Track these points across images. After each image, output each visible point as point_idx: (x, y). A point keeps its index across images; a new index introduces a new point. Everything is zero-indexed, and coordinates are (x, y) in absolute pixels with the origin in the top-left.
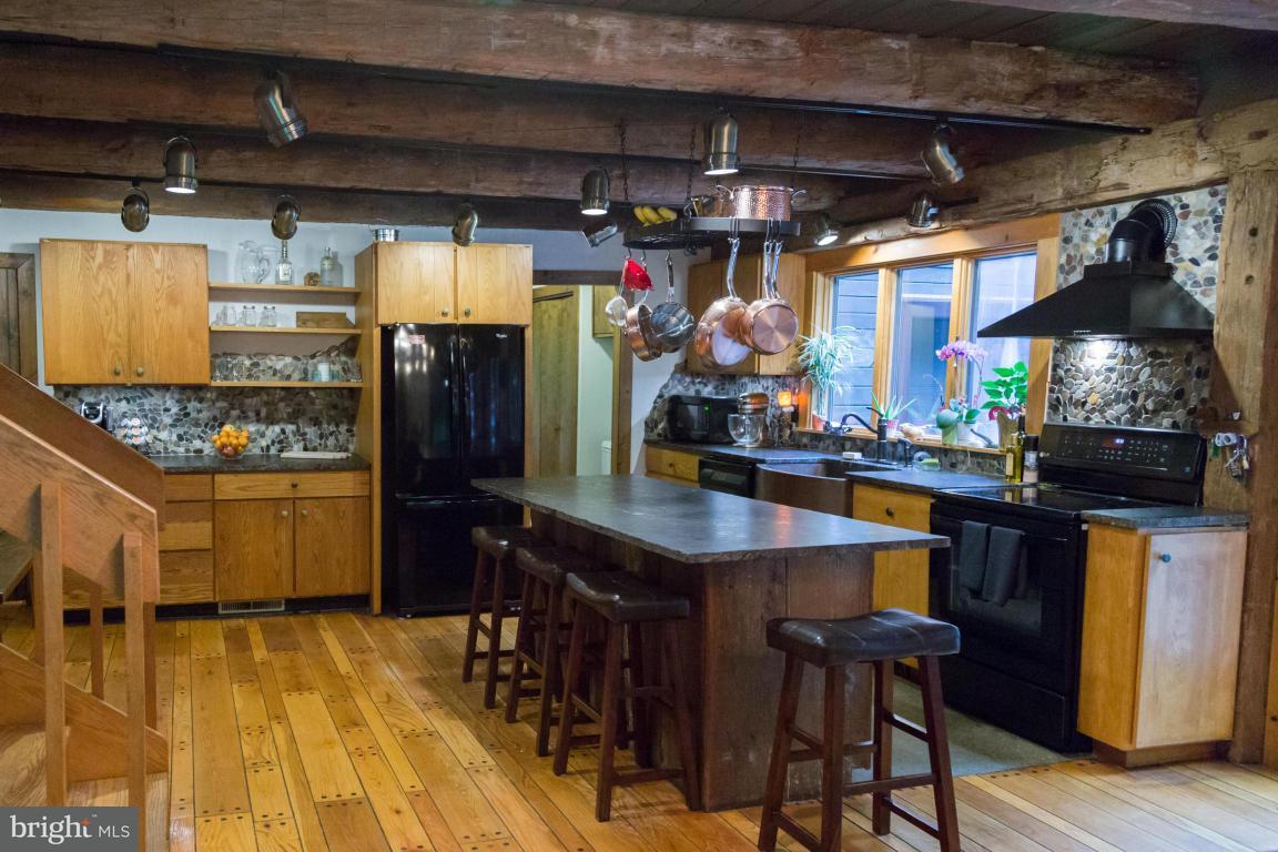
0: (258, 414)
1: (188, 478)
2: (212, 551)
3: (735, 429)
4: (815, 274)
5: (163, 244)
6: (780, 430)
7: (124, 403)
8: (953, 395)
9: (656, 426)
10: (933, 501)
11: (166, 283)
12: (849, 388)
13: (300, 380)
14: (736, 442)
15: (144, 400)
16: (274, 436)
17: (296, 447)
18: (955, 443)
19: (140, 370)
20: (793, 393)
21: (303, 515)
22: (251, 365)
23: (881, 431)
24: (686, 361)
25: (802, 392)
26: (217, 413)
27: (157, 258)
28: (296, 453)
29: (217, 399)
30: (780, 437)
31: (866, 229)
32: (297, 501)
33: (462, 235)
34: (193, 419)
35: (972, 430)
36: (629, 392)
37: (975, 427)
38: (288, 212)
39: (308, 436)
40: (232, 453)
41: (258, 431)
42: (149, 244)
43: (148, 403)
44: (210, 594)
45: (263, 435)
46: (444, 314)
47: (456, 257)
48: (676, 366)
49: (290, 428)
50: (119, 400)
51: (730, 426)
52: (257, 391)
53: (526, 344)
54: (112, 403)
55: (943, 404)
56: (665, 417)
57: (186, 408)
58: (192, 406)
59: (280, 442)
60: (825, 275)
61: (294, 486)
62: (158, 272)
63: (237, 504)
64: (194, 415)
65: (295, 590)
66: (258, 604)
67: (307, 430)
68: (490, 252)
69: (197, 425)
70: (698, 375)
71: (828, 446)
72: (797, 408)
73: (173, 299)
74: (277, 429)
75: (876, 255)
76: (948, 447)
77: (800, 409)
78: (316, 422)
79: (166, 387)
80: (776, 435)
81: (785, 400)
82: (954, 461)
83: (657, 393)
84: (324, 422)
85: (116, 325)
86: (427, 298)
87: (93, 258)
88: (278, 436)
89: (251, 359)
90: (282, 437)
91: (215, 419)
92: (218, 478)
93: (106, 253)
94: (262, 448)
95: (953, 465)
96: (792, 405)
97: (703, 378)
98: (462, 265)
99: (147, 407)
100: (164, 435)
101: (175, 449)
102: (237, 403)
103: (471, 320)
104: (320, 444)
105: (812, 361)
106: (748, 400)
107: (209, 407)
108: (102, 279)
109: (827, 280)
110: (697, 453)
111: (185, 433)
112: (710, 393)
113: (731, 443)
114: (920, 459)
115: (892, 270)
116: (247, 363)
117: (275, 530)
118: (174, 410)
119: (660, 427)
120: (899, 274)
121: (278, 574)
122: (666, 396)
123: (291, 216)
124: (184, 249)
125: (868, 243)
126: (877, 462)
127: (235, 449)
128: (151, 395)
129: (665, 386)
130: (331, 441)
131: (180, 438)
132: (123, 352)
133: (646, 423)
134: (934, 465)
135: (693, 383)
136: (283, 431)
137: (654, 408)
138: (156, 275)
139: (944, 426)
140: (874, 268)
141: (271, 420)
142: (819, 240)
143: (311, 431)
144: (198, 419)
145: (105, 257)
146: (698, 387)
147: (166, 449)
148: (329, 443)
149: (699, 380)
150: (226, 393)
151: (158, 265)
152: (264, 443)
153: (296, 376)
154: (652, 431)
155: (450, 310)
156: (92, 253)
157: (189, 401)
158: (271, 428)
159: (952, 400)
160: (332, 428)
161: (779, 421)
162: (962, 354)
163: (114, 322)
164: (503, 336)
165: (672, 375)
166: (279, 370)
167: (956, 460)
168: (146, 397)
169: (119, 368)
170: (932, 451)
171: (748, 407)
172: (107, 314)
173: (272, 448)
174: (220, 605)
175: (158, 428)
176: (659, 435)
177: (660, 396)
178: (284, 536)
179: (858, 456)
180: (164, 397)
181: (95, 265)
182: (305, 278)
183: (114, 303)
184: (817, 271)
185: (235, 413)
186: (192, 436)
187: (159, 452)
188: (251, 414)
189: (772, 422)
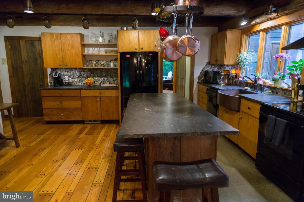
0: (98, 75)
1: (75, 91)
2: (81, 108)
3: (219, 80)
4: (243, 35)
5: (70, 33)
6: (233, 80)
7: (66, 72)
8: (279, 70)
9: (201, 79)
10: (261, 106)
11: (71, 43)
12: (251, 68)
13: (108, 67)
14: (219, 83)
15: (71, 72)
16: (102, 81)
17: (107, 83)
18: (278, 86)
19: (66, 64)
20: (236, 70)
21: (103, 101)
22: (96, 63)
23: (256, 81)
24: (210, 61)
25: (238, 70)
26: (88, 75)
27: (68, 37)
28: (107, 85)
29: (88, 71)
30: (233, 82)
31: (256, 19)
32: (101, 97)
33: (134, 26)
34: (82, 76)
35: (283, 82)
36: (194, 70)
37: (285, 81)
38: (85, 21)
39: (110, 81)
40: (89, 84)
41: (98, 79)
42: (66, 33)
43: (72, 72)
44: (81, 118)
45: (99, 80)
46: (136, 49)
47: (139, 33)
48: (207, 62)
49: (106, 78)
50: (65, 72)
51: (217, 79)
52: (97, 69)
53: (159, 57)
54: (64, 73)
55: (275, 73)
56: (204, 76)
57: (81, 73)
58: (82, 73)
59: (103, 82)
60: (246, 35)
61: (100, 93)
62: (69, 40)
63: (87, 97)
64: (83, 75)
65: (101, 118)
66: (94, 121)
67: (110, 79)
68: (148, 32)
69: (84, 78)
70: (213, 65)
71: (244, 85)
72: (236, 74)
73: (73, 47)
74: (103, 79)
75: (259, 27)
76: (275, 87)
77: (237, 74)
78: (112, 77)
79: (76, 69)
80: (232, 81)
81: (233, 72)
82: (277, 91)
83: (201, 70)
84: (114, 77)
85: (60, 54)
86: (131, 45)
87: (53, 37)
88: (103, 80)
89: (96, 62)
90: (104, 81)
91: (88, 76)
92: (82, 91)
93: (56, 36)
94: (99, 83)
95: (277, 93)
96: (236, 73)
97: (215, 66)
98: (141, 36)
99: (72, 73)
100: (76, 80)
101: (79, 83)
102: (93, 72)
103: (143, 51)
104: (113, 83)
105: (240, 61)
106: (223, 72)
107: (86, 73)
108: (55, 42)
109: (247, 37)
110: (207, 86)
111: (81, 79)
112: (216, 70)
113: (217, 83)
114: (266, 91)
115: (264, 32)
116: (95, 63)
117: (96, 104)
118: (78, 74)
119: (202, 79)
120: (266, 33)
121: (97, 114)
122: (204, 71)
123: (86, 23)
124: (75, 34)
125: (257, 24)
126: (253, 91)
127: (90, 83)
128: (73, 70)
129: (204, 68)
130: (116, 82)
131: (80, 81)
132: (61, 60)
133: (198, 78)
134: (270, 92)
135: (212, 67)
136: (104, 79)
137: (201, 74)
138: (68, 41)
139: (274, 80)
140: (259, 31)
141: (101, 76)
142: (241, 24)
143: (111, 79)
144: (84, 76)
145: (56, 37)
146: (213, 68)
147: (77, 83)
148: (115, 82)
149: (213, 66)
150: (90, 70)
151: (68, 38)
152: (99, 82)
153: (107, 66)
154: (200, 80)
155: (137, 48)
156: (53, 36)
157: (81, 72)
158: (101, 78)
159: (278, 72)
160: (116, 79)
161: (232, 78)
162: (282, 57)
163: (59, 53)
164: (151, 55)
165: (206, 65)
166: (102, 65)
167: (278, 91)
168: (71, 71)
169: (61, 64)
170: (270, 88)
171: (223, 74)
172: (57, 51)
173: (101, 83)
174: (85, 121)
175: (74, 78)
176: (202, 81)
177: (202, 71)
178: (98, 105)
179: (249, 88)
180: (76, 71)
181: (54, 39)
182: (108, 41)
183: (59, 48)
184: (244, 34)
185: (92, 75)
186: (82, 80)
187: (75, 84)
188: (96, 75)
189: (231, 78)
